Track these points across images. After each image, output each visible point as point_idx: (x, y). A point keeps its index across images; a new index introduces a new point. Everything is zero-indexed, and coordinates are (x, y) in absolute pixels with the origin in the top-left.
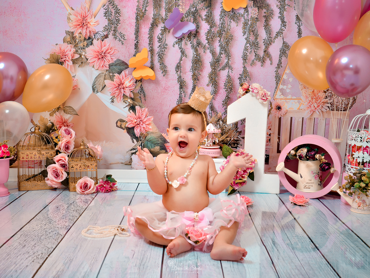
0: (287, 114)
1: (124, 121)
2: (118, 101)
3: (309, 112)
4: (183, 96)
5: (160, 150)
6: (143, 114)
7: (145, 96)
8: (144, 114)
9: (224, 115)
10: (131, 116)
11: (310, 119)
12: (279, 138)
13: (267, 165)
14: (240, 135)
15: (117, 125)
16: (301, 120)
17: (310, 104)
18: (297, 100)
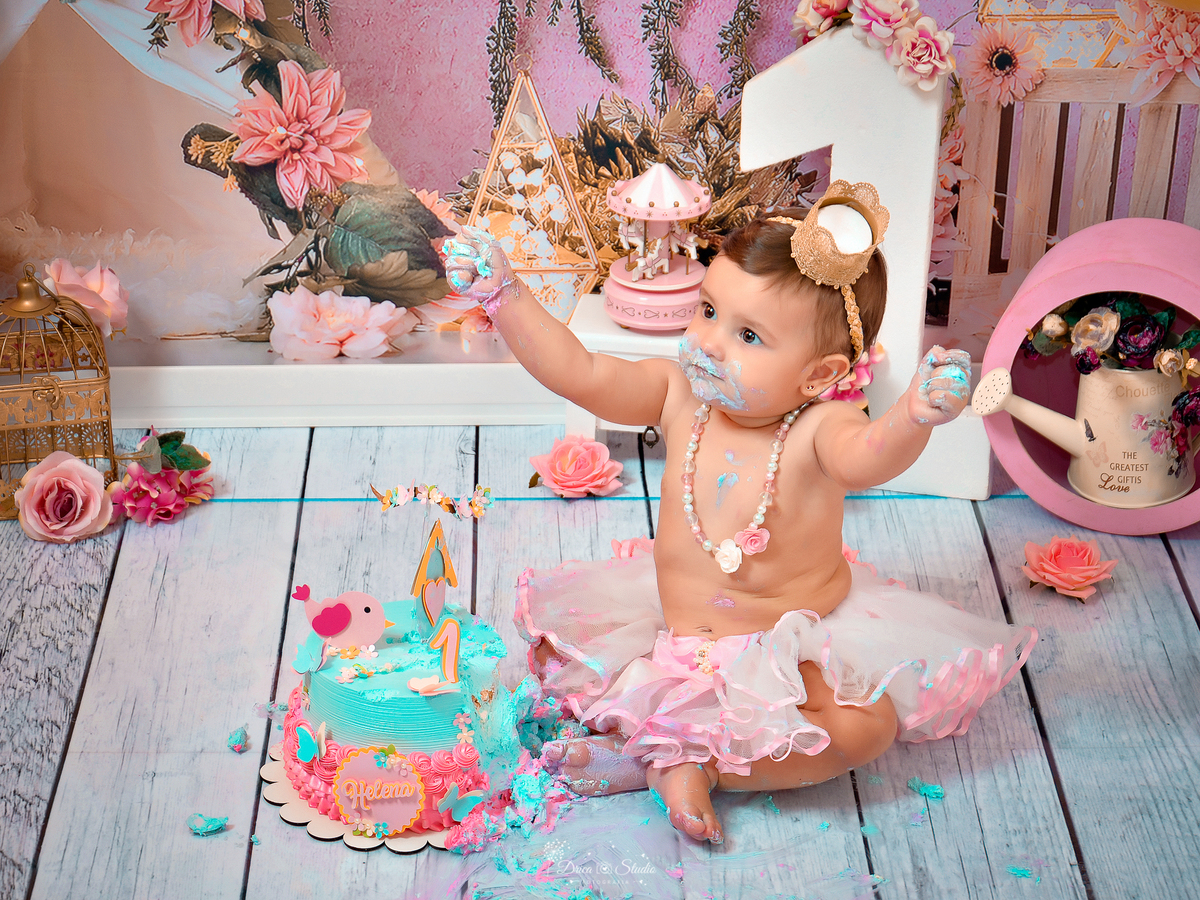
0: (1044, 90)
1: (222, 135)
2: (187, 40)
3: (1156, 79)
4: (521, 11)
5: (410, 268)
6: (318, 101)
7: (323, 14)
8: (326, 100)
9: (729, 97)
10: (255, 113)
11: (1158, 110)
12: (1000, 203)
13: (936, 330)
15: (188, 158)
16: (1111, 116)
17: (1161, 40)
18: (1096, 22)
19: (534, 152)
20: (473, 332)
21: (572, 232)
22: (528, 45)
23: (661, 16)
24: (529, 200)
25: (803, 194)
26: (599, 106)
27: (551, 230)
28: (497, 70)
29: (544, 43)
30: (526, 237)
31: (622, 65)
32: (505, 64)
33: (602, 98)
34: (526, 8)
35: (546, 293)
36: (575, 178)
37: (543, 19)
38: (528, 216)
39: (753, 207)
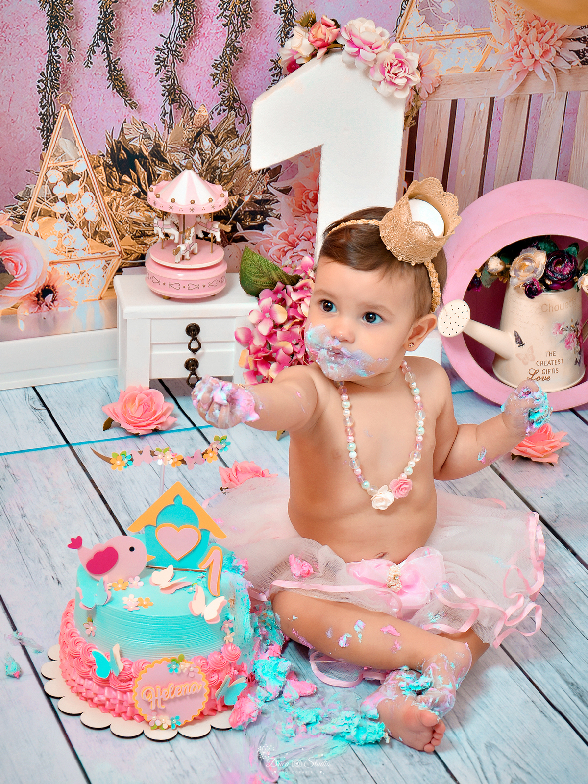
0: (441, 91)
3: (515, 77)
4: (64, 58)
9: (219, 114)
11: (516, 100)
12: (409, 178)
14: (276, 181)
16: (485, 107)
17: (520, 49)
18: (476, 39)
19: (73, 168)
20: (27, 313)
21: (101, 228)
22: (69, 85)
23: (170, 55)
24: (69, 205)
25: (271, 184)
26: (122, 128)
27: (86, 228)
28: (45, 106)
29: (81, 83)
30: (67, 234)
31: (140, 96)
32: (52, 101)
33: (125, 122)
34: (68, 56)
35: (82, 277)
36: (104, 185)
37: (80, 63)
38: (68, 218)
39: (235, 197)
